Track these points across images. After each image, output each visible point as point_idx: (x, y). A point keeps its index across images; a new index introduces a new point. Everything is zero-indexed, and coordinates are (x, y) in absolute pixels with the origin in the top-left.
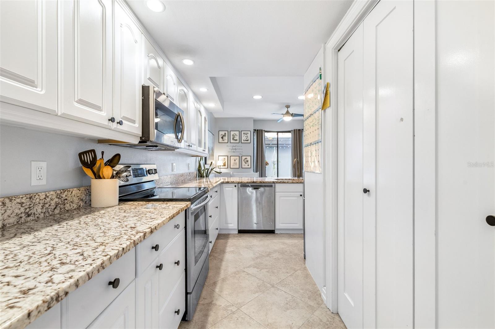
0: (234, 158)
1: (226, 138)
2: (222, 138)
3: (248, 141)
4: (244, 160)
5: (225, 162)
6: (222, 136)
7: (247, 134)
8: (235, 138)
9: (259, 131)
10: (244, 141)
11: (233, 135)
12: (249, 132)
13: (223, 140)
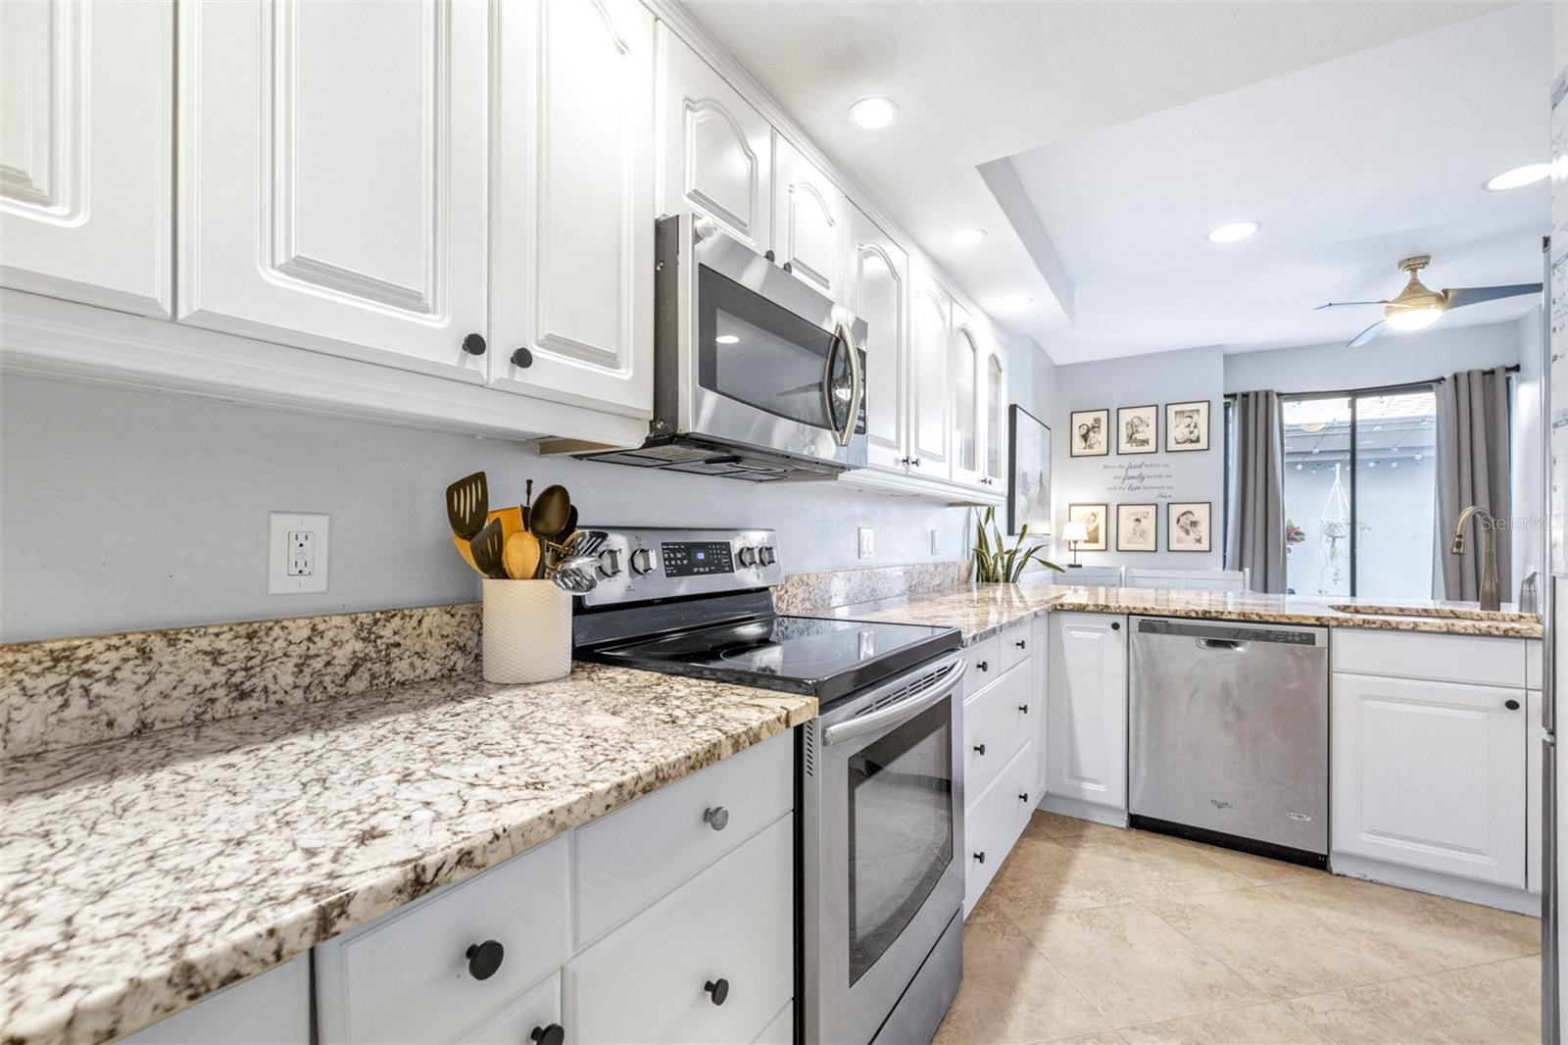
0: (1134, 514)
1: (1099, 439)
2: (1085, 437)
3: (1198, 440)
4: (1179, 520)
5: (1097, 528)
6: (1084, 431)
7: (1195, 416)
8: (1138, 436)
9: (1252, 399)
10: (1178, 443)
11: (1130, 424)
12: (1203, 407)
13: (1089, 447)
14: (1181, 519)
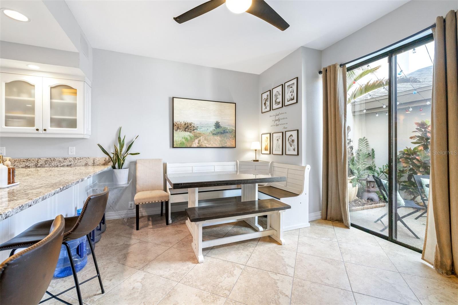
0: (277, 137)
1: (268, 104)
2: (265, 104)
5: (268, 144)
6: (265, 102)
7: (294, 86)
8: (278, 100)
10: (288, 101)
11: (276, 95)
12: (295, 82)
13: (266, 108)
14: (289, 139)
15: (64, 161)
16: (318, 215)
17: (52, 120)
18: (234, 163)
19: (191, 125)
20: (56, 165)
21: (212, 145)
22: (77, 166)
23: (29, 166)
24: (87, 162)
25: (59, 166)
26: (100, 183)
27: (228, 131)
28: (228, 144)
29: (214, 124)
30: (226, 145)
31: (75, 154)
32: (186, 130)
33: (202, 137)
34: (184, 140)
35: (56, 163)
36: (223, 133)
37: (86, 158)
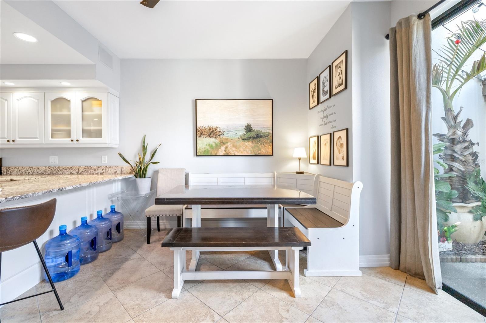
0: (325, 141)
1: (316, 95)
2: (313, 96)
3: (342, 83)
4: (336, 144)
5: (315, 152)
6: (313, 93)
7: (342, 66)
8: (326, 89)
10: (336, 88)
11: (323, 83)
12: (344, 58)
13: (314, 102)
14: (338, 142)
15: (98, 169)
16: (385, 259)
17: (84, 131)
18: (270, 175)
19: (216, 130)
20: (92, 173)
21: (242, 153)
22: (108, 174)
23: (73, 173)
24: (116, 171)
25: (94, 173)
26: (127, 191)
27: (262, 135)
28: (263, 152)
29: (245, 127)
30: (259, 152)
31: (106, 163)
32: (211, 135)
33: (229, 143)
34: (208, 147)
35: (92, 170)
36: (256, 138)
37: (115, 167)
